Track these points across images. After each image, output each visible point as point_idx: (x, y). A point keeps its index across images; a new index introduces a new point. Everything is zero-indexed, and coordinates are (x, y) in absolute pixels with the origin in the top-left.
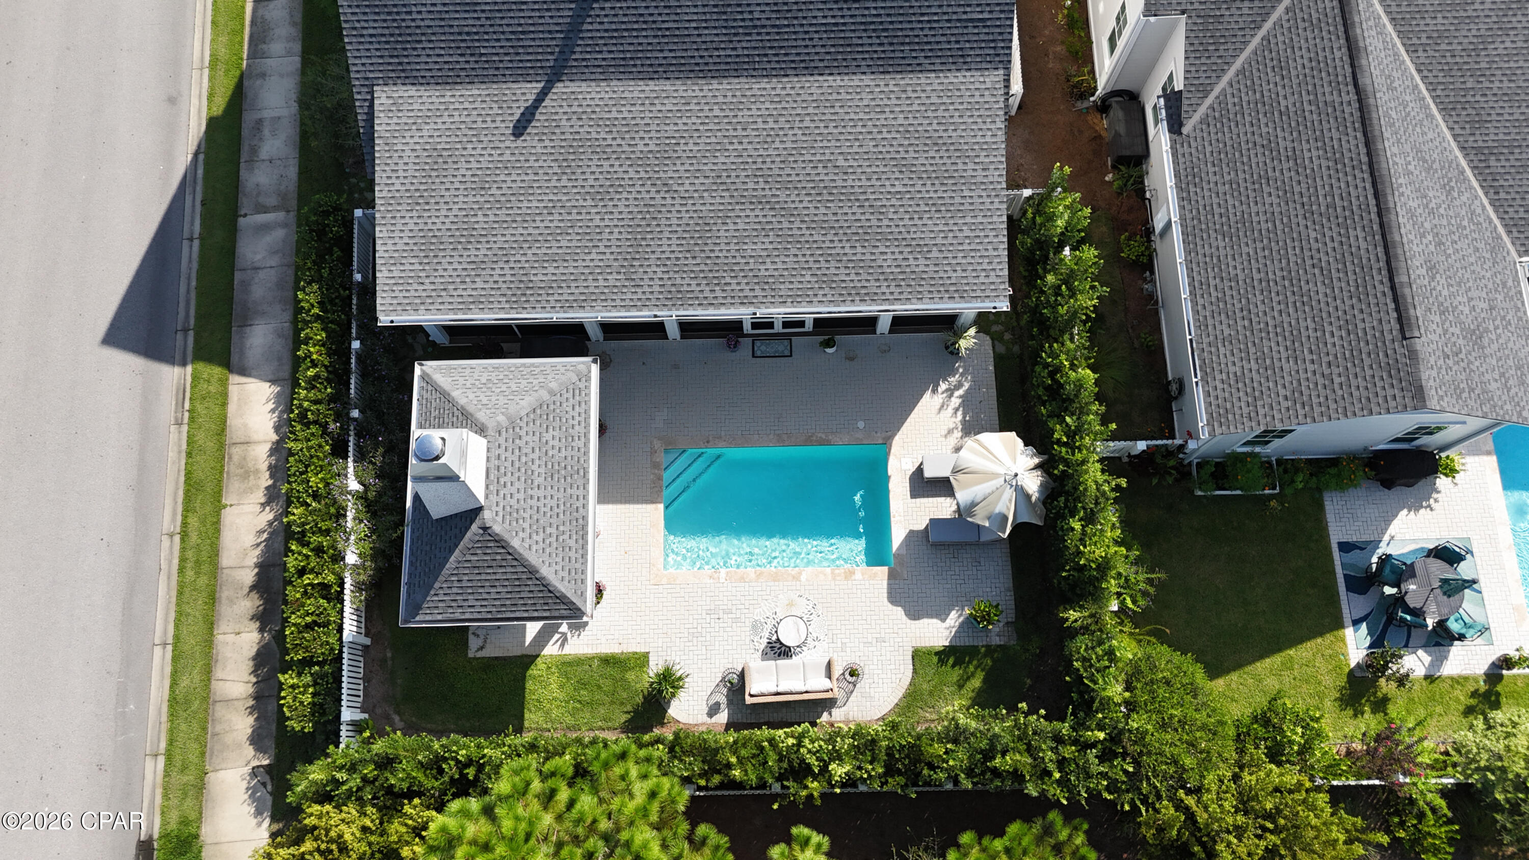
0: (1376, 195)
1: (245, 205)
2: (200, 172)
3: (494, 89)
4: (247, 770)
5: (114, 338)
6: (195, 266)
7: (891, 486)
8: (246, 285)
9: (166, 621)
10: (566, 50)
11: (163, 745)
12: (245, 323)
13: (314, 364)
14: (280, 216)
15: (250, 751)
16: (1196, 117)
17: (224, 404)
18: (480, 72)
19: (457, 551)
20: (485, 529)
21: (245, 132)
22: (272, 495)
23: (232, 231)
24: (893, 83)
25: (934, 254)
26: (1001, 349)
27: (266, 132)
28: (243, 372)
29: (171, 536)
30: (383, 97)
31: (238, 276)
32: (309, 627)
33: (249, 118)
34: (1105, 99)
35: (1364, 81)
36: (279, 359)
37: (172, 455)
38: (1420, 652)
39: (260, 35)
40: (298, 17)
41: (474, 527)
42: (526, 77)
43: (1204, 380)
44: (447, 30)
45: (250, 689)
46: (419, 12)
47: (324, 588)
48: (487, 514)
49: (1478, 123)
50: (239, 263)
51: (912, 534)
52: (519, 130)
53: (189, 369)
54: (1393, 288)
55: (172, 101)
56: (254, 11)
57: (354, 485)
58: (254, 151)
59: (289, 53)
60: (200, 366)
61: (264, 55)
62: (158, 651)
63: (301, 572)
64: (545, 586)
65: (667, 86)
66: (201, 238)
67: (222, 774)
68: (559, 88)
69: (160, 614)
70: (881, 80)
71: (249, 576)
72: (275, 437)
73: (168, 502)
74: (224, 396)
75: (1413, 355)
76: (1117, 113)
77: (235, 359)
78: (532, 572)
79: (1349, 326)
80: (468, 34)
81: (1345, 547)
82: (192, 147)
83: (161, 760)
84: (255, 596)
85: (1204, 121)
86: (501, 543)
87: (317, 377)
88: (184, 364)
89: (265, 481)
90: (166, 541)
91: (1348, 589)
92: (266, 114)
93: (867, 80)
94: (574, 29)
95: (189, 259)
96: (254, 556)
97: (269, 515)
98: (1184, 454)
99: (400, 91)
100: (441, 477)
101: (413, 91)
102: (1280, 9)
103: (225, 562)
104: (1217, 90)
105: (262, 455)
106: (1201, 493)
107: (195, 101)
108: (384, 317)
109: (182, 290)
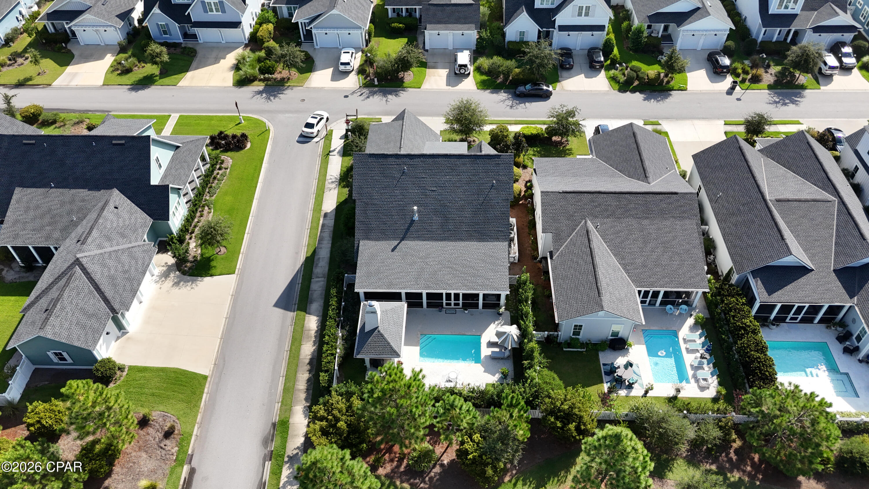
0: (594, 268)
1: (314, 276)
2: (303, 269)
3: (388, 242)
4: (303, 406)
5: (277, 305)
6: (299, 290)
7: (482, 345)
8: (312, 294)
9: (284, 371)
10: (406, 233)
11: (281, 400)
12: (311, 303)
13: (333, 305)
14: (323, 279)
15: (304, 402)
16: (556, 255)
17: (304, 321)
18: (385, 238)
19: (370, 339)
20: (379, 331)
21: (315, 260)
22: (315, 344)
23: (310, 282)
24: (482, 244)
25: (491, 280)
26: (512, 314)
27: (321, 260)
28: (309, 314)
29: (287, 351)
30: (362, 243)
31: (310, 292)
32: (327, 363)
33: (316, 257)
34: (541, 259)
35: (592, 246)
36: (319, 311)
37: (289, 332)
38: (624, 390)
39: (321, 240)
40: (331, 236)
41: (376, 331)
42: (395, 240)
43: (557, 310)
45: (305, 387)
47: (332, 354)
48: (379, 328)
49: (623, 258)
50: (311, 289)
51: (486, 356)
52: (393, 250)
53: (295, 313)
54: (597, 287)
55: (297, 253)
56: (320, 234)
57: (340, 335)
58: (317, 264)
59: (328, 243)
60: (299, 312)
61: (321, 244)
62: (281, 378)
63: (327, 351)
64: (391, 347)
65: (428, 242)
66: (301, 283)
67: (296, 407)
68: (403, 242)
69: (282, 370)
70: (479, 243)
71: (307, 361)
72: (316, 329)
73: (287, 343)
74: (304, 319)
75: (601, 300)
76: (543, 262)
77: (307, 311)
78: (389, 343)
79: (588, 295)
81: (603, 364)
82: (301, 264)
83: (280, 404)
84: (308, 366)
85: (558, 256)
86: (382, 335)
87: (334, 308)
88: (294, 312)
89: (313, 339)
90: (285, 352)
91: (605, 374)
92: (321, 256)
93: (475, 243)
94: (408, 229)
95: (298, 288)
96: (309, 357)
97: (314, 348)
98: (559, 338)
99: (366, 241)
100: (372, 312)
101: (369, 241)
102: (574, 233)
103: (301, 358)
104: (560, 250)
105: (313, 333)
106: (564, 349)
107: (303, 253)
108: (356, 290)
109: (295, 295)
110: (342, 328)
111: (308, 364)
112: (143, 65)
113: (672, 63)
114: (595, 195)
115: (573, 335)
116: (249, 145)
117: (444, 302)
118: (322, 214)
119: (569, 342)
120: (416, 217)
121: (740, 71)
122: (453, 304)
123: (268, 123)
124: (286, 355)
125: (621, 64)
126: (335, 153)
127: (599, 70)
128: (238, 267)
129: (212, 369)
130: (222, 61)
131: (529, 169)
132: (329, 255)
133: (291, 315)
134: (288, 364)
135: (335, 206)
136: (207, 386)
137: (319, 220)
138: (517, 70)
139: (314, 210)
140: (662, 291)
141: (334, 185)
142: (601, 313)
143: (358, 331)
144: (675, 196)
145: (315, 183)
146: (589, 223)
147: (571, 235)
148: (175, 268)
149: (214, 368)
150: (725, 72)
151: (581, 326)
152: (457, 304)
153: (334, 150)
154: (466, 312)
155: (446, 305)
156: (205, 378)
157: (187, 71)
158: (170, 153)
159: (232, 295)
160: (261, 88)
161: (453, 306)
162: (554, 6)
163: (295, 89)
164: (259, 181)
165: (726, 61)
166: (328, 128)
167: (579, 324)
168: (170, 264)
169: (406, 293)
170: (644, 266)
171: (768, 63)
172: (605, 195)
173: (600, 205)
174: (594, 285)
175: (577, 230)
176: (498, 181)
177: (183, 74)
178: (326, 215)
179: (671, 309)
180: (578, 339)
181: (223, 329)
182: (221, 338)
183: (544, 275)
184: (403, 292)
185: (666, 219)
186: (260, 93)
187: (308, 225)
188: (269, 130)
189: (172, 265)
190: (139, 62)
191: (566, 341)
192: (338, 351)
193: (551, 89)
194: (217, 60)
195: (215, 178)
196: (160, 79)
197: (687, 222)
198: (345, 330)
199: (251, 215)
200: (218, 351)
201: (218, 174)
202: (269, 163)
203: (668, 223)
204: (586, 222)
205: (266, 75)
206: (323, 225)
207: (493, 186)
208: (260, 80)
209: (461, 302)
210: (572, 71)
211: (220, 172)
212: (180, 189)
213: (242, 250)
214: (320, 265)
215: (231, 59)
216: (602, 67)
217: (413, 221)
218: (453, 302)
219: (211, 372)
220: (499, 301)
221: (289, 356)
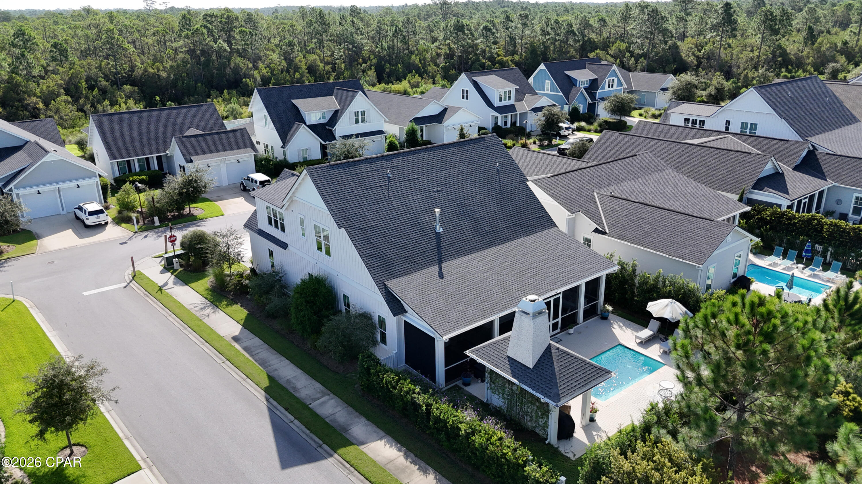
0: (667, 210)
1: (308, 401)
3: (425, 271)
5: (287, 466)
8: (333, 421)
10: (439, 253)
12: (346, 430)
14: (327, 397)
16: (607, 228)
17: (366, 456)
18: (417, 268)
19: (555, 363)
21: (284, 386)
23: (309, 410)
24: (533, 236)
27: (295, 380)
28: (363, 443)
30: (389, 284)
31: (327, 420)
33: (282, 381)
35: (636, 201)
36: (375, 432)
39: (263, 363)
41: (553, 351)
44: (401, 257)
46: (390, 254)
50: (323, 417)
52: (441, 277)
53: (335, 456)
54: (696, 217)
56: (254, 358)
58: (294, 387)
60: (340, 451)
61: (271, 366)
68: (443, 265)
70: (529, 237)
72: (402, 453)
74: (364, 454)
77: (354, 442)
78: (584, 361)
80: (408, 257)
82: (264, 400)
85: (610, 228)
86: (566, 353)
88: (331, 456)
92: (289, 377)
94: (439, 247)
95: (297, 426)
99: (394, 281)
101: (398, 279)
102: (599, 205)
104: (605, 222)
108: (447, 338)
109: (304, 436)
114: (579, 172)
118: (229, 340)
120: (439, 228)
126: (170, 285)
128: (137, 457)
133: (330, 462)
135: (240, 327)
137: (232, 347)
141: (209, 311)
142: (730, 236)
152: (555, 326)
153: (166, 284)
154: (572, 332)
162: (325, 121)
163: (23, 258)
167: (712, 266)
172: (588, 170)
174: (693, 219)
175: (598, 202)
178: (236, 339)
185: (651, 174)
188: (18, 301)
203: (656, 176)
204: (599, 193)
206: (247, 349)
207: (498, 170)
209: (559, 319)
213: (121, 435)
214: (299, 386)
217: (438, 234)
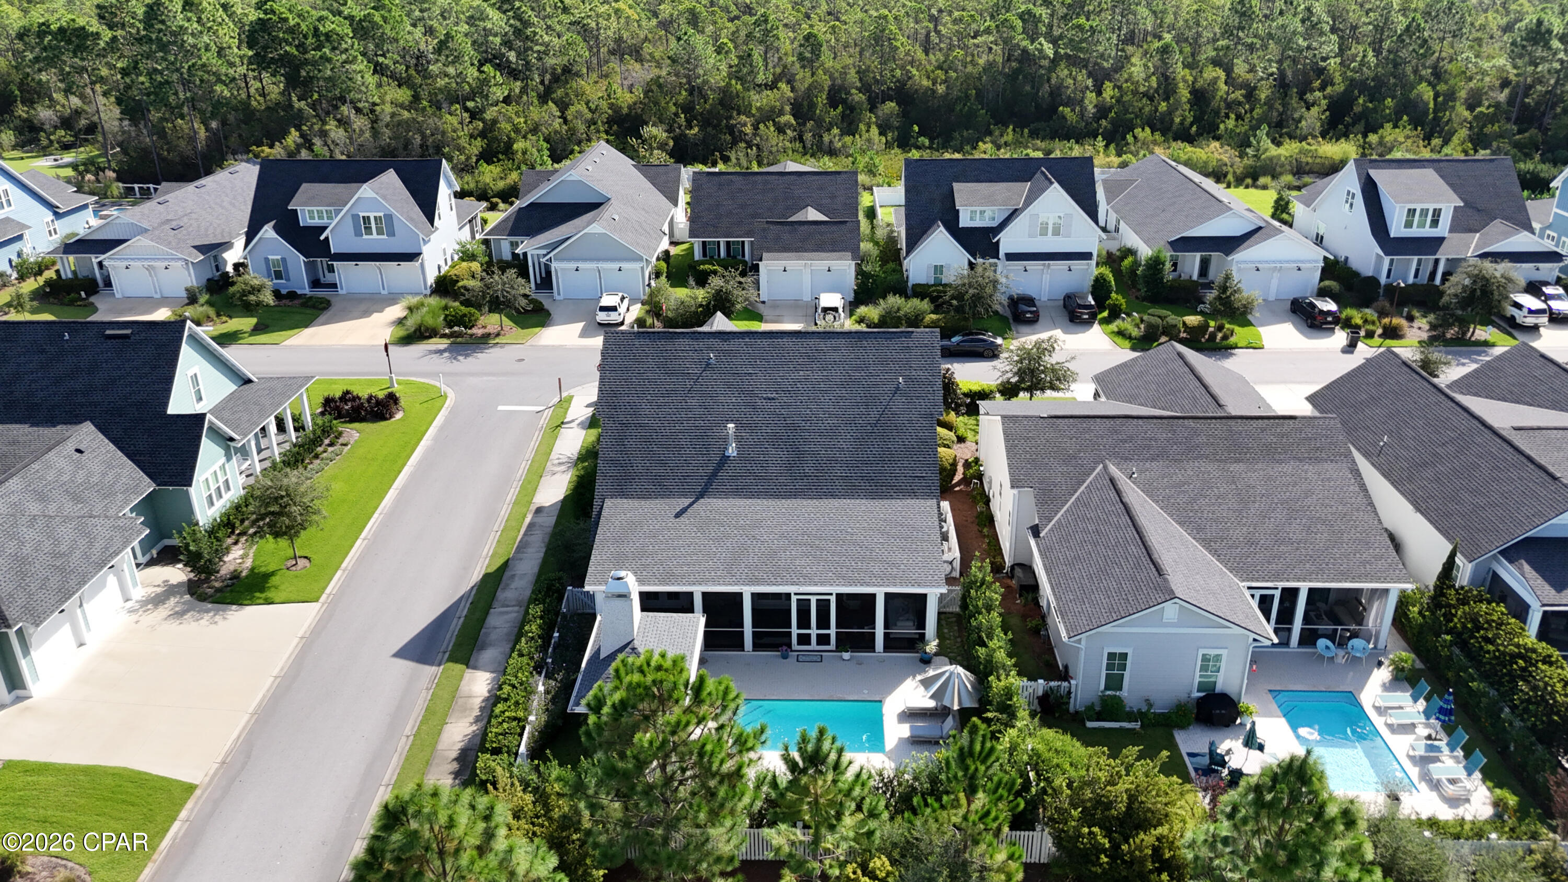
0: (1138, 533)
1: (495, 604)
2: (473, 593)
3: (667, 501)
5: (403, 653)
6: (459, 626)
7: (886, 718)
8: (487, 634)
9: (392, 774)
10: (709, 483)
12: (483, 648)
14: (516, 608)
16: (1047, 530)
17: (460, 681)
18: (662, 494)
20: (634, 648)
21: (504, 578)
22: (477, 720)
23: (486, 614)
25: (902, 567)
27: (517, 578)
28: (475, 668)
29: (408, 736)
30: (608, 503)
31: (483, 630)
32: (501, 734)
33: (508, 574)
34: (1012, 567)
35: (1126, 500)
37: (420, 702)
39: (522, 546)
40: (547, 540)
41: (628, 650)
42: (685, 496)
43: (1063, 618)
44: (649, 474)
46: (637, 466)
48: (636, 641)
49: (1199, 529)
50: (486, 626)
51: (896, 740)
52: (678, 515)
53: (442, 667)
54: (1152, 560)
55: (465, 569)
56: (522, 538)
57: (541, 688)
58: (507, 585)
59: (538, 552)
60: (450, 664)
61: (523, 553)
62: (382, 789)
63: (503, 712)
65: (758, 502)
66: (466, 616)
68: (702, 500)
69: (389, 771)
70: (872, 502)
71: (454, 754)
72: (487, 695)
73: (411, 723)
74: (461, 678)
75: (1166, 580)
76: (1019, 572)
77: (471, 663)
79: (1133, 578)
80: (660, 476)
81: (1191, 755)
82: (472, 583)
85: (1052, 530)
87: (532, 637)
88: (439, 665)
89: (477, 712)
90: (404, 739)
91: (1197, 774)
92: (519, 572)
93: (864, 502)
94: (714, 475)
95: (456, 625)
96: (460, 745)
97: (474, 728)
98: (1073, 695)
99: (619, 500)
100: (620, 596)
101: (625, 500)
102: (1082, 488)
103: (439, 747)
104: (1056, 519)
105: (477, 702)
106: (1090, 724)
107: (478, 568)
108: (587, 588)
109: (448, 636)
110: (547, 677)
111: (456, 759)
112: (224, 318)
113: (1229, 297)
114: (1118, 421)
115: (1107, 688)
116: (399, 416)
117: (795, 631)
118: (533, 508)
119: (1098, 708)
120: (732, 451)
121: (1359, 321)
122: (814, 639)
123: (444, 388)
124: (403, 745)
125: (1129, 315)
126: (574, 425)
127: (1089, 323)
128: (328, 590)
129: (212, 772)
130: (375, 315)
131: (968, 444)
132: (536, 570)
133: (429, 671)
134: (407, 759)
135: (561, 497)
136: (189, 805)
137: (525, 516)
138: (934, 316)
139: (516, 503)
140: (1304, 587)
141: (563, 468)
142: (1170, 610)
143: (584, 665)
144: (1291, 422)
145: (524, 466)
146: (1113, 470)
147: (1075, 491)
148: (185, 589)
149: (217, 770)
150: (1330, 323)
151: (1124, 656)
152: (823, 640)
153: (573, 421)
154: (846, 655)
155: (799, 643)
156: (190, 789)
157: (306, 326)
158: (228, 387)
159: (302, 638)
160: (442, 347)
161: (814, 645)
162: (994, 224)
163: (507, 347)
164: (409, 463)
165: (1329, 306)
166: (564, 394)
167: (1118, 650)
168: (174, 581)
169: (705, 595)
170: (1251, 543)
171: (1409, 313)
172: (1140, 422)
173: (1131, 438)
174: (1146, 560)
175: (1088, 482)
176: (908, 379)
177: (296, 331)
178: (539, 510)
179: (1327, 647)
180: (1119, 697)
181: (264, 696)
182: (253, 714)
183: (1020, 596)
184: (697, 591)
185: (1280, 462)
186: (440, 352)
187: (498, 525)
188: (446, 397)
189: (180, 585)
190: (218, 315)
191: (1090, 708)
192: (532, 718)
193: (999, 341)
194: (366, 313)
195: (317, 456)
196: (251, 335)
197: (1328, 466)
198: (556, 680)
199: (378, 511)
200: (239, 737)
201: (325, 451)
202: (436, 439)
203: (1288, 468)
204: (1105, 467)
205: (456, 328)
206: (531, 526)
207: (898, 388)
208: (444, 336)
209: (832, 631)
210: (1037, 326)
211: (330, 449)
212: (232, 439)
213: (344, 565)
214: (513, 586)
215: (396, 311)
216: (1093, 317)
217: (725, 459)
218: (814, 632)
219: (208, 779)
220: (924, 628)
221: (412, 745)
